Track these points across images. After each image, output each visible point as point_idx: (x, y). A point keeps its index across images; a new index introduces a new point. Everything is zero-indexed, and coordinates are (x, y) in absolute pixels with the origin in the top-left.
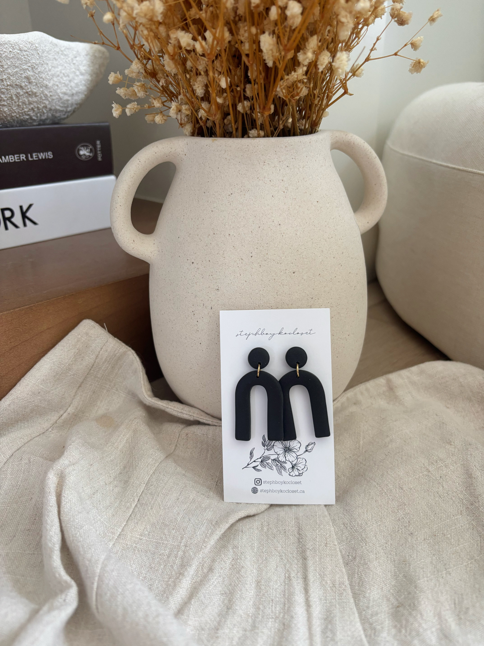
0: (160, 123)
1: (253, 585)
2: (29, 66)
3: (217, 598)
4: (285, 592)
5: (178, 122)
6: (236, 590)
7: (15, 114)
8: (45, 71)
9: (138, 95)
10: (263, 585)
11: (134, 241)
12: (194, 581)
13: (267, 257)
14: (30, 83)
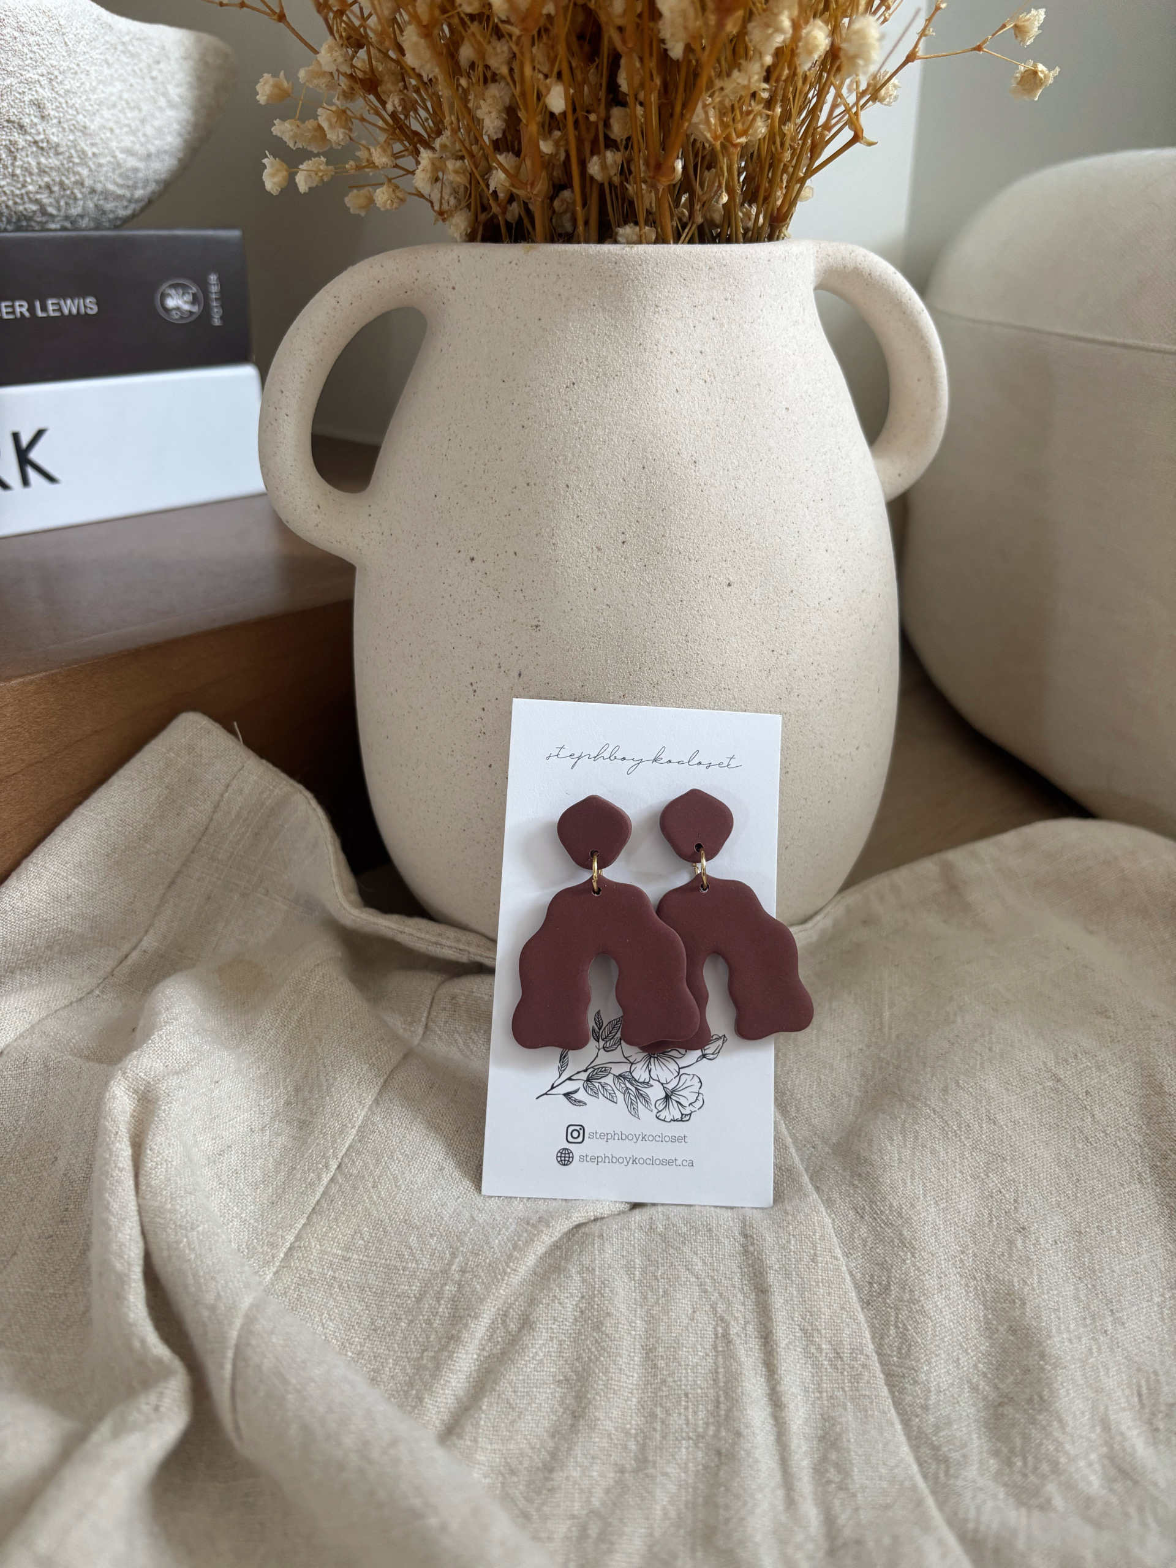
0: (388, 207)
1: (636, 1358)
2: (43, 75)
3: (546, 1393)
4: (717, 1372)
5: (433, 206)
6: (594, 1372)
8: (82, 89)
9: (328, 137)
10: (662, 1359)
11: (319, 507)
12: (486, 1354)
13: (662, 545)
14: (43, 117)
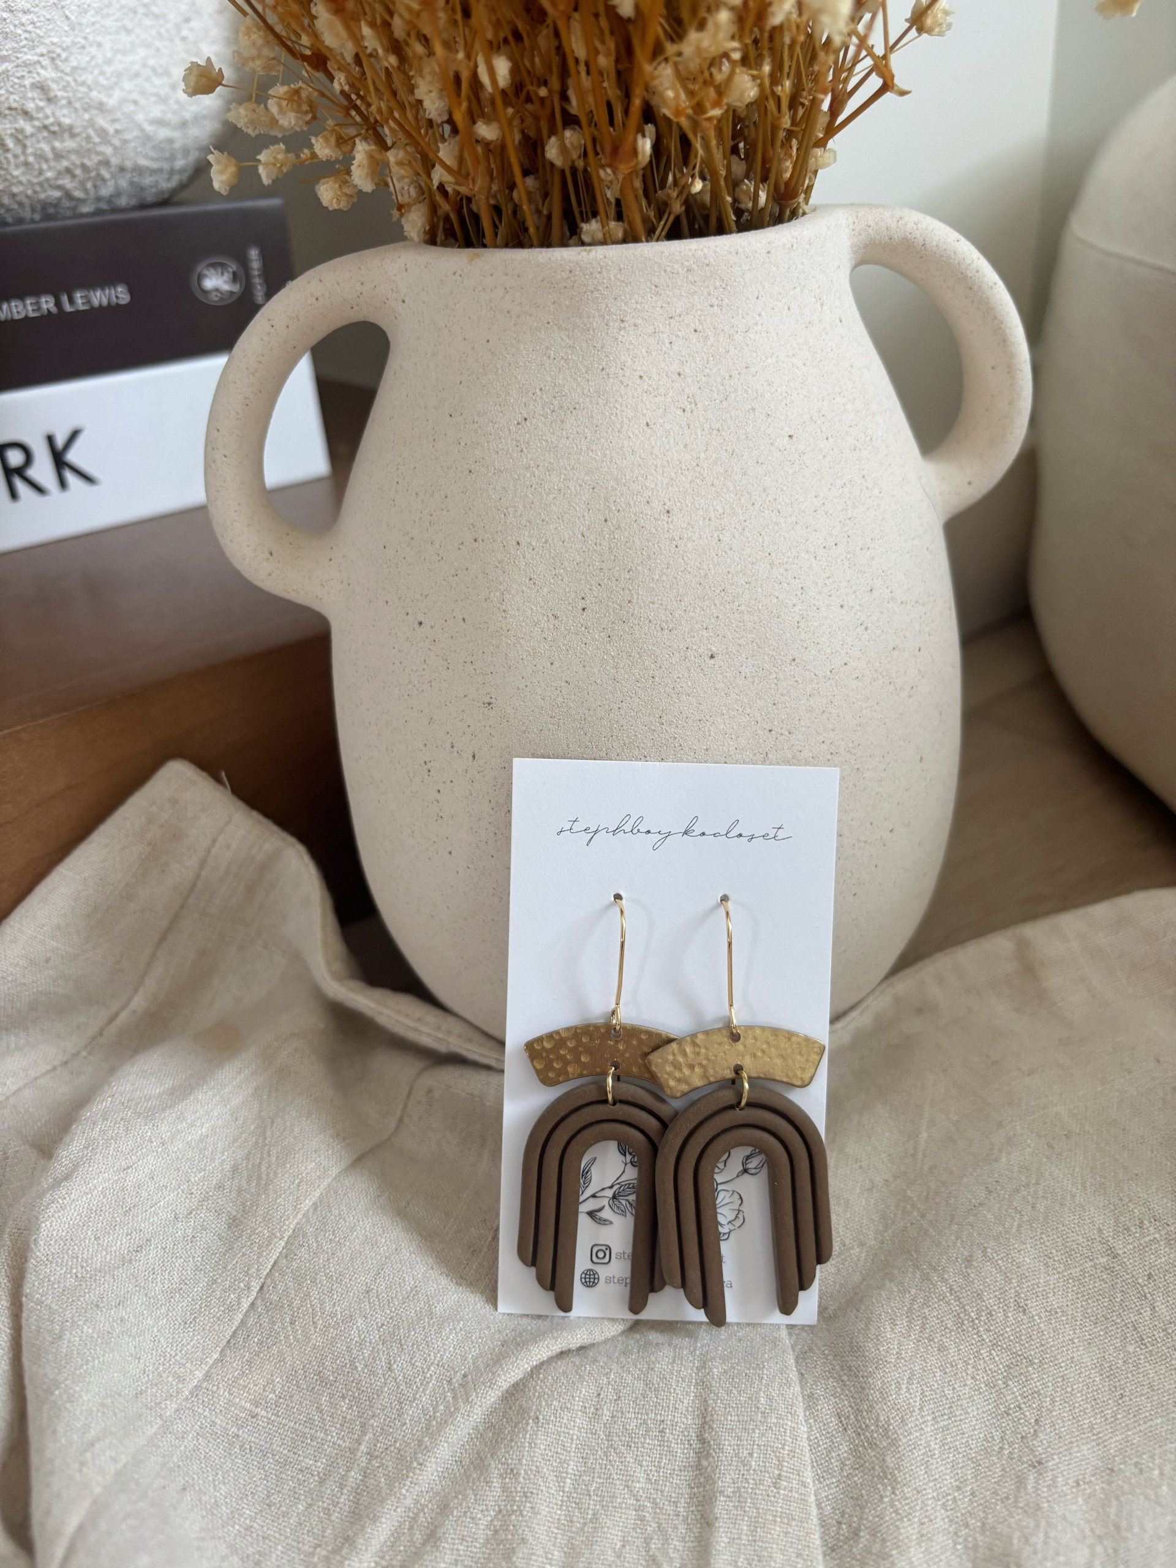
0: (336, 206)
2: (42, 55)
7: (21, 188)
8: (93, 63)
9: (280, 122)
11: (271, 554)
13: (628, 612)
14: (49, 100)
